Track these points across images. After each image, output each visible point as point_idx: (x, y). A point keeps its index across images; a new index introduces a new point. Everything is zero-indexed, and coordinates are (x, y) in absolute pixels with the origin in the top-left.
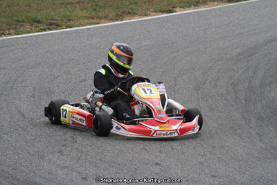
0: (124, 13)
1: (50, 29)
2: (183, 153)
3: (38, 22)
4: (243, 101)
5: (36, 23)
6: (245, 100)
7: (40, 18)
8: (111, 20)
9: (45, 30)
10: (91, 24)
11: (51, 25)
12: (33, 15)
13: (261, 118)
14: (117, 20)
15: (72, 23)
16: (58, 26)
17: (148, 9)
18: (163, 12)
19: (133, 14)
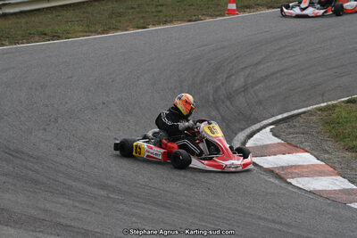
0: (110, 28)
1: (53, 40)
2: (136, 131)
3: (45, 34)
7: (47, 32)
8: (99, 33)
10: (84, 36)
11: (54, 36)
12: (41, 29)
14: (103, 33)
15: (70, 35)
16: (59, 38)
17: (128, 26)
18: (138, 28)
19: (116, 29)
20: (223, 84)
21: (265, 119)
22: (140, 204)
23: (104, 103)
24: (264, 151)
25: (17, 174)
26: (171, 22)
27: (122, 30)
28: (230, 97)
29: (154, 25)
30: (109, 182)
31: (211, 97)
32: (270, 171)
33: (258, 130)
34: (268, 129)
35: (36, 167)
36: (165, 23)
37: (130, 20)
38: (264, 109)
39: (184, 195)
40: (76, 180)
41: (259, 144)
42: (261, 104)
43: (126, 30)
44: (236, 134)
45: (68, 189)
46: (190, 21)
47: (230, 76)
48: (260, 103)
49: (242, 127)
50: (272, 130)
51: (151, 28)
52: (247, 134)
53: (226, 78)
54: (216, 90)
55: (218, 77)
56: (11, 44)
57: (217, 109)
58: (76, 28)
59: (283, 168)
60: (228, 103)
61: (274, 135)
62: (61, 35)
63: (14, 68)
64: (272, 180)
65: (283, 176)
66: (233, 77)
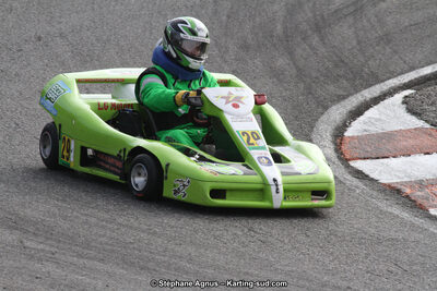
21: (393, 75)
22: (89, 263)
23: (39, 39)
24: (384, 145)
28: (320, 26)
31: (279, 27)
32: (394, 191)
33: (376, 100)
34: (399, 97)
38: (396, 52)
41: (375, 129)
42: (389, 42)
44: (326, 108)
48: (386, 39)
49: (341, 92)
50: (406, 101)
52: (349, 108)
59: (421, 184)
60: (315, 40)
61: (411, 111)
64: (396, 210)
65: (420, 201)
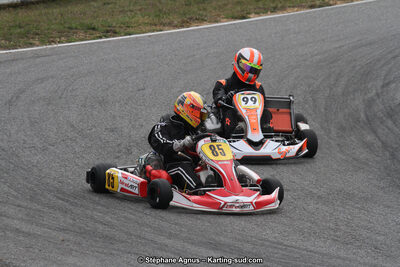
0: (191, 19)
1: (106, 37)
3: (94, 29)
4: (323, 110)
5: (91, 30)
6: (326, 109)
7: (95, 24)
8: (176, 27)
9: (101, 38)
10: (153, 31)
11: (108, 32)
12: (88, 21)
13: (342, 129)
14: (183, 27)
15: (132, 30)
16: (115, 33)
17: (219, 15)
18: (234, 18)
19: (201, 20)
20: (378, 95)
25: (80, 228)
26: (283, 9)
27: (210, 22)
29: (258, 14)
30: (222, 238)
35: (108, 218)
36: (274, 10)
37: (220, 7)
39: (339, 258)
40: (170, 236)
43: (217, 22)
45: (161, 249)
46: (312, 7)
47: (388, 84)
51: (254, 18)
53: (383, 87)
54: (369, 104)
55: (369, 86)
56: (43, 43)
57: (375, 132)
58: (139, 18)
62: (117, 30)
63: (52, 77)
66: (394, 85)
